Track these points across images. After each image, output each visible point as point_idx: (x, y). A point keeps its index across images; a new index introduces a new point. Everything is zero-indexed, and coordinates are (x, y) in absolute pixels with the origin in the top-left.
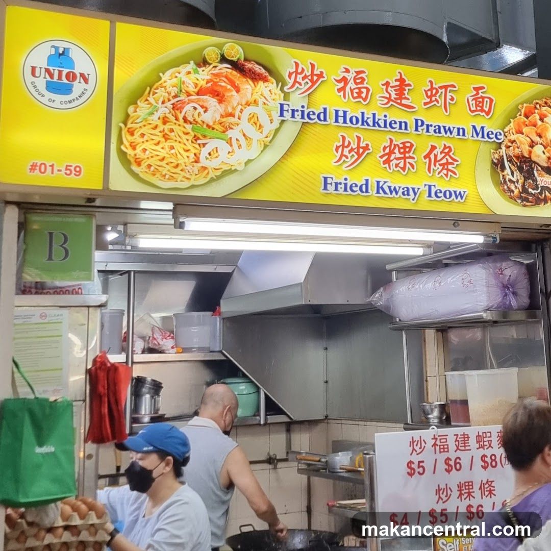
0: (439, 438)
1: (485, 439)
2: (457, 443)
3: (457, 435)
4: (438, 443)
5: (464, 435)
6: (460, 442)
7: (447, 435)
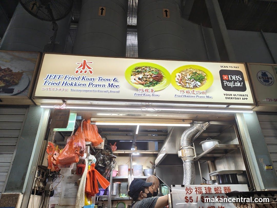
0: (198, 188)
1: (218, 190)
2: (206, 191)
3: (206, 188)
4: (198, 190)
5: (209, 187)
6: (207, 191)
7: (201, 187)
